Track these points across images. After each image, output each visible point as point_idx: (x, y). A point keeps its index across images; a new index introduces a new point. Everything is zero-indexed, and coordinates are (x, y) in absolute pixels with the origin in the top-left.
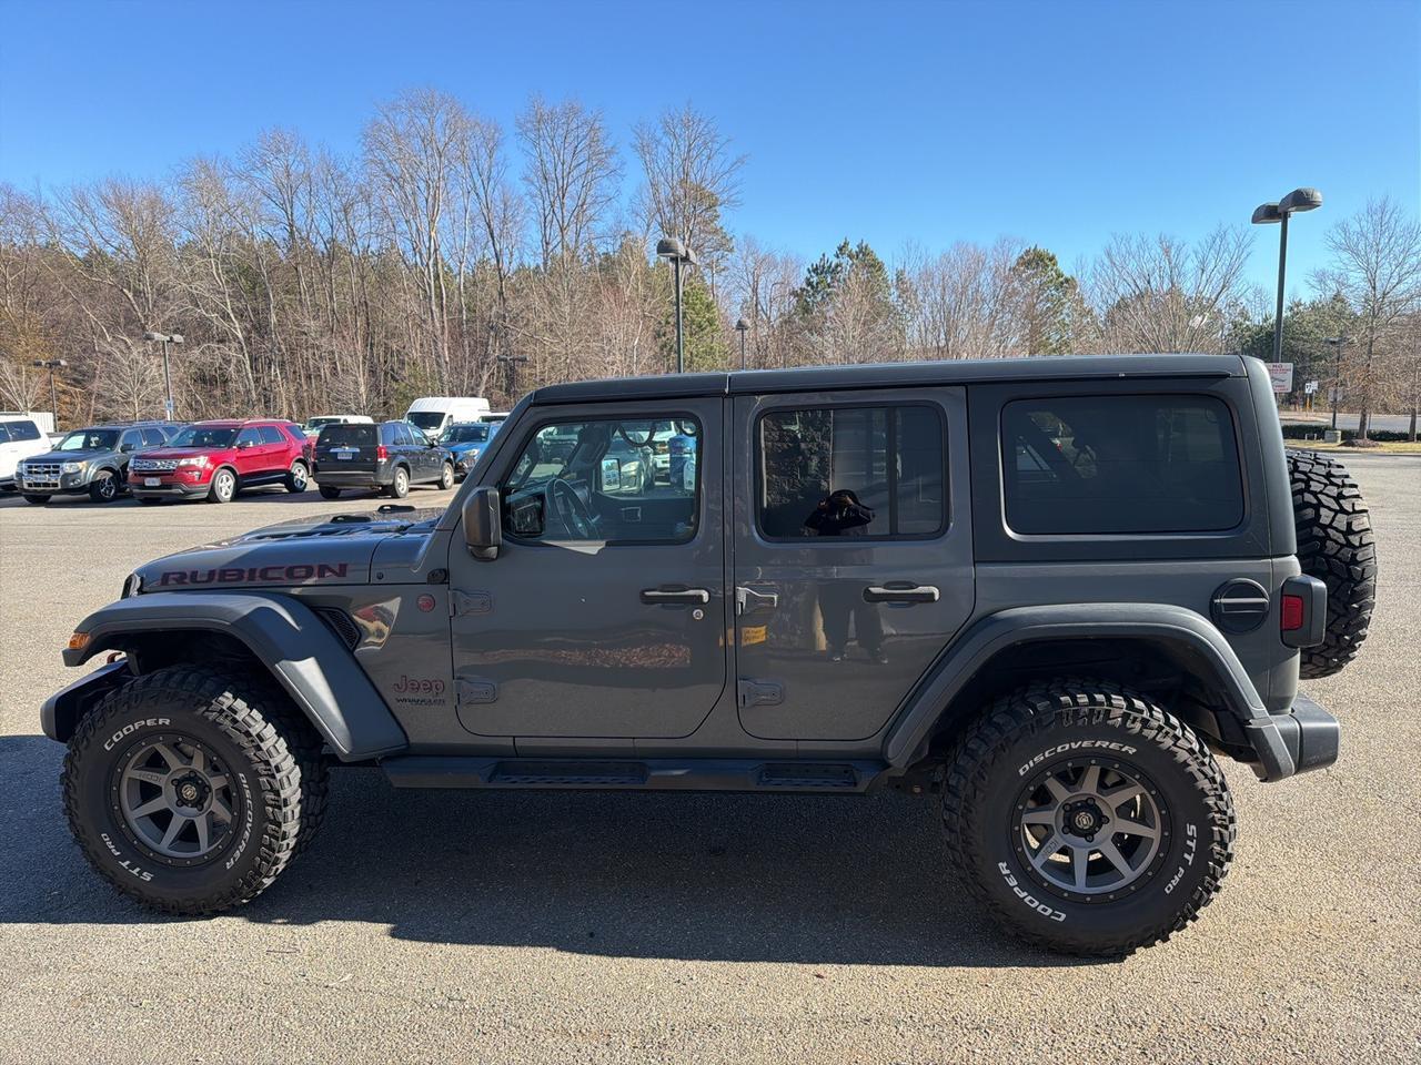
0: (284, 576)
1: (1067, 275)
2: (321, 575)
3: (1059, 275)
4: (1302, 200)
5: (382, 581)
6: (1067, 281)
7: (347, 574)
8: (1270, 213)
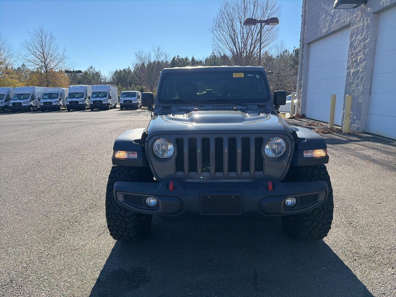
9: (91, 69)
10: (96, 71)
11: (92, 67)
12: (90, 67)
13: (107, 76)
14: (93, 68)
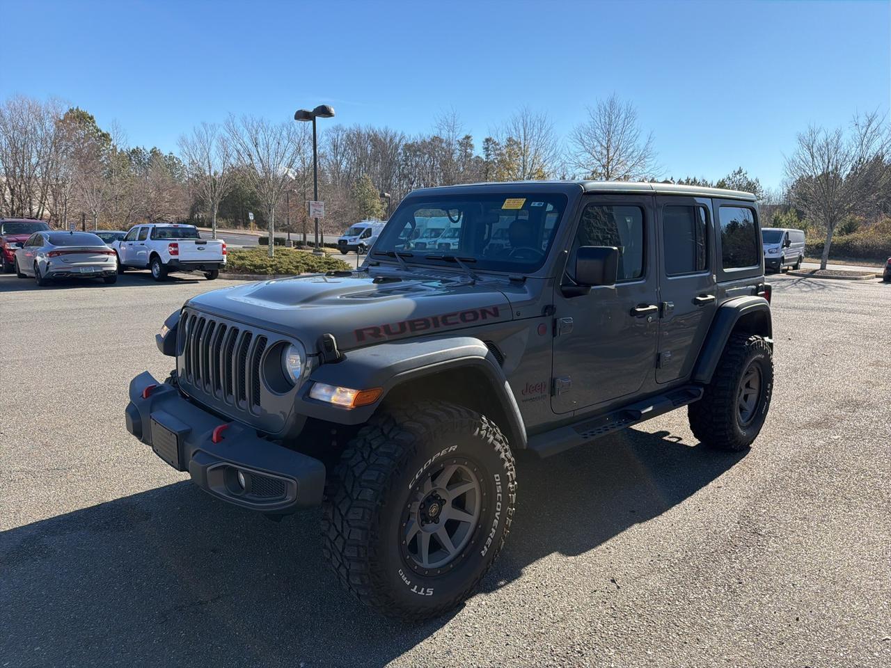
0: (459, 320)
1: (104, 131)
2: (484, 317)
3: (98, 131)
4: (324, 111)
5: (519, 317)
6: (104, 135)
7: (500, 314)
8: (303, 116)
9: (738, 176)
10: (749, 180)
11: (740, 172)
12: (736, 171)
13: (773, 191)
14: (744, 172)
